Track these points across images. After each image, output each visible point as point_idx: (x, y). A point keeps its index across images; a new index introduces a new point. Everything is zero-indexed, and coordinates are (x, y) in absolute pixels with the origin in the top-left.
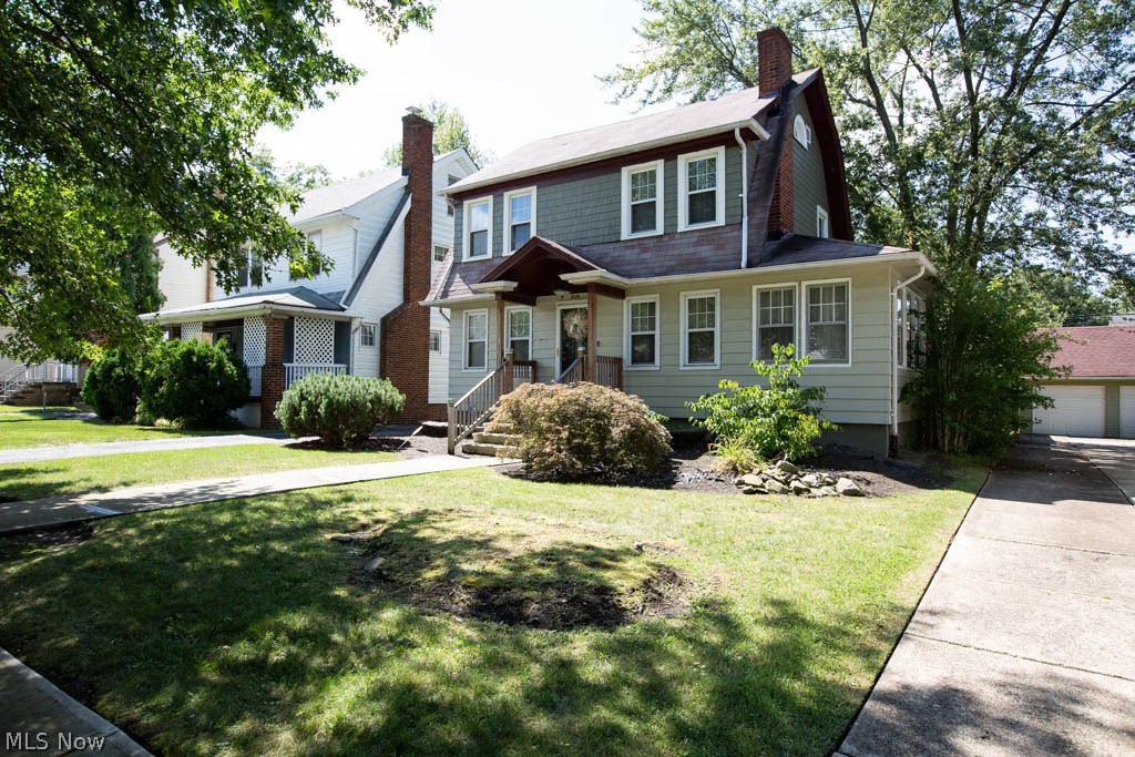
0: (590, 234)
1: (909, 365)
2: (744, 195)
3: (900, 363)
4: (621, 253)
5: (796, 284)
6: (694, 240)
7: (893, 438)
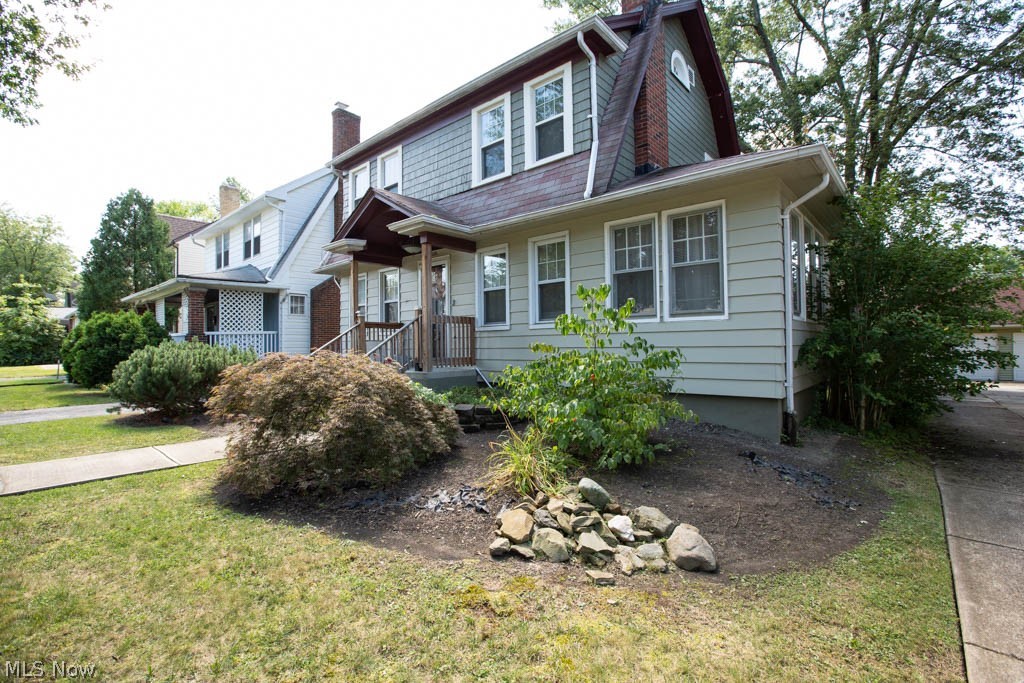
0: (446, 186)
1: (809, 315)
2: (595, 114)
3: (797, 312)
4: (471, 202)
5: (655, 215)
6: (540, 176)
7: (786, 415)
